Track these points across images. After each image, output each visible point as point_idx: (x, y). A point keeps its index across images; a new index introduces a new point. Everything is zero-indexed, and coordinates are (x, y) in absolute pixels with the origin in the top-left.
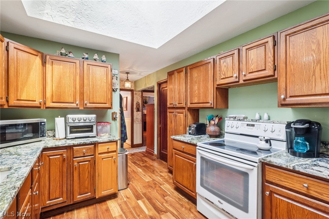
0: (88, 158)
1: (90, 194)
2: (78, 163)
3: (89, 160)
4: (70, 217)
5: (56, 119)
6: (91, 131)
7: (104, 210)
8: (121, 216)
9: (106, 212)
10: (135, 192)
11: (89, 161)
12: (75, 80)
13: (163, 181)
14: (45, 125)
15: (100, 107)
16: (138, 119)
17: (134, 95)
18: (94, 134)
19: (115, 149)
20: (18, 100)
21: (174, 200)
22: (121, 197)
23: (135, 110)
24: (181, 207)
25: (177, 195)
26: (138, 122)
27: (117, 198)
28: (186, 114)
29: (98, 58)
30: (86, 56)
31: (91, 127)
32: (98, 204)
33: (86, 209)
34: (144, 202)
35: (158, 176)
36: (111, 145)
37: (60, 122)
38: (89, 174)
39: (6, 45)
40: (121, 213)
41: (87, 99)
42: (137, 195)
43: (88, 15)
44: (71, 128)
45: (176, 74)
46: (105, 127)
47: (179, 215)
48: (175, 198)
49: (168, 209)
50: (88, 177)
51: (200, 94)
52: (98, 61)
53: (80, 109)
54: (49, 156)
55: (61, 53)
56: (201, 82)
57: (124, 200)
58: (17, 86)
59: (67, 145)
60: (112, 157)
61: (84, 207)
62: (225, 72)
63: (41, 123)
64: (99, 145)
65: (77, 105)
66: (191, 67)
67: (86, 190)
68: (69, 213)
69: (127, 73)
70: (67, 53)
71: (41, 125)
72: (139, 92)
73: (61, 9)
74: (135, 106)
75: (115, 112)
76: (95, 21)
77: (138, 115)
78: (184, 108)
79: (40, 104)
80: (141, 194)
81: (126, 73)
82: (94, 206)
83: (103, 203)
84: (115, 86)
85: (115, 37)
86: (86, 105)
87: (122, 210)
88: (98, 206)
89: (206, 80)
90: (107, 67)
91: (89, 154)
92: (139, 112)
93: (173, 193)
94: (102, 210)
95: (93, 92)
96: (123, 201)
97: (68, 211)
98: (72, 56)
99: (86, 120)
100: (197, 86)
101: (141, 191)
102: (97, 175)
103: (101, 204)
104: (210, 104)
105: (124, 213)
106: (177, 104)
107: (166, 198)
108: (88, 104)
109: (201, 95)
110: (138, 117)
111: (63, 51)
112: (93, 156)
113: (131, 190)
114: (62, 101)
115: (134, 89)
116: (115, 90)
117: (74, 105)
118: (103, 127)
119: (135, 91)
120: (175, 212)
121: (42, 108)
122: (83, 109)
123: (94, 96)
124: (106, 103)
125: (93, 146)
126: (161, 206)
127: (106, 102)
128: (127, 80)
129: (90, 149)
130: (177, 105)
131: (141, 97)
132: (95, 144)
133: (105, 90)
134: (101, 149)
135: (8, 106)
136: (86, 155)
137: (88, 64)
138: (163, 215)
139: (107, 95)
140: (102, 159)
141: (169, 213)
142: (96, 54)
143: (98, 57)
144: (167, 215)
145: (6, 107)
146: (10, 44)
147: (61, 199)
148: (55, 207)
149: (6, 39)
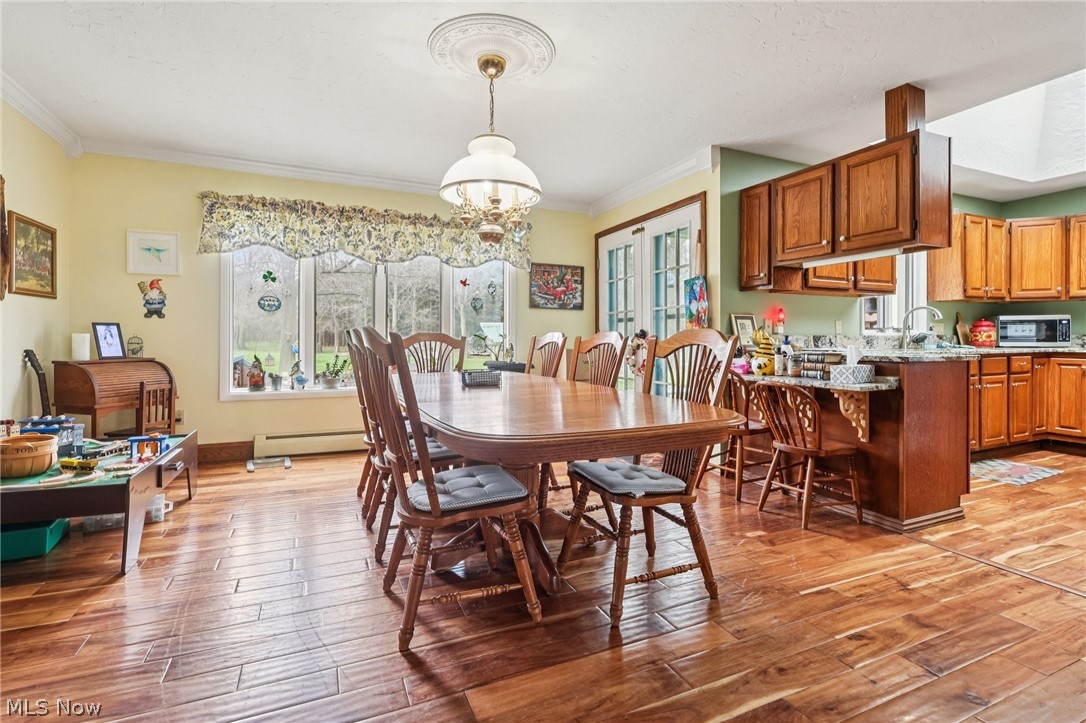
14: (1068, 323)
20: (1023, 290)
39: (1008, 228)
71: (1061, 323)
79: (1059, 293)
121: (1063, 299)
135: (1010, 299)
145: (1008, 299)
146: (1013, 224)
147: (1079, 431)
148: (1070, 440)
149: (1009, 221)
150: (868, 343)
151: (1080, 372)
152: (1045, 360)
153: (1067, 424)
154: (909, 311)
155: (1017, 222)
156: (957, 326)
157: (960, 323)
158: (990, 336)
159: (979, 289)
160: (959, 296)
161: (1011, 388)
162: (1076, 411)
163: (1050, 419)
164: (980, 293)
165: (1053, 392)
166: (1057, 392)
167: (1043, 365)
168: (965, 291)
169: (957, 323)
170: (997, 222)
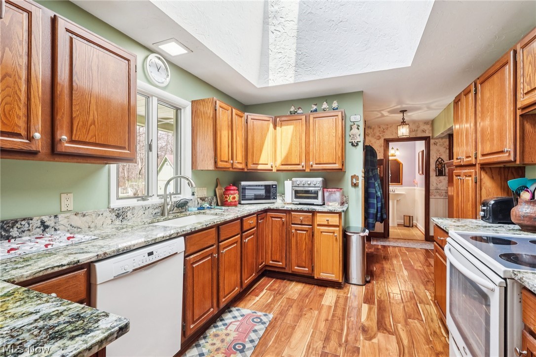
0: (306, 228)
1: (307, 269)
2: (296, 230)
3: (307, 229)
4: (287, 285)
5: (286, 182)
6: (316, 198)
7: (318, 294)
8: (330, 307)
9: (318, 296)
10: (369, 293)
11: (307, 231)
12: (300, 139)
13: (431, 300)
14: (276, 187)
15: (327, 168)
16: (439, 190)
17: (432, 147)
18: (319, 201)
19: (338, 224)
20: (254, 164)
21: (422, 329)
22: (346, 291)
23: (433, 174)
24: (426, 343)
25: (437, 327)
26: (440, 195)
27: (341, 290)
28: (476, 178)
29: (328, 107)
30: (315, 107)
31: (316, 193)
32: (317, 287)
33: (304, 285)
34: (370, 309)
35: (428, 290)
36: (332, 217)
37: (288, 184)
38: (307, 247)
39: (246, 118)
40: (333, 305)
41: (313, 159)
42: (369, 298)
43: (304, 63)
44: (296, 192)
45: (463, 98)
46: (334, 195)
47: (409, 348)
48: (427, 327)
49: (398, 332)
50: (305, 249)
51: (493, 134)
52: (327, 110)
53: (306, 171)
54: (272, 217)
55: (290, 112)
56: (495, 109)
57: (347, 295)
58: (253, 152)
59: (285, 208)
60: (334, 233)
61: (303, 283)
62: (530, 77)
63: (273, 185)
64: (318, 214)
65: (303, 167)
66: (482, 79)
67: (304, 264)
68: (288, 282)
69: (403, 111)
70: (296, 110)
71: (272, 187)
72: (444, 140)
73: (280, 70)
74: (433, 166)
75: (355, 175)
76: (312, 67)
77: (442, 182)
78: (475, 165)
79: (272, 167)
80: (376, 300)
81: (401, 111)
82: (313, 286)
83: (322, 288)
84: (356, 138)
85: (337, 75)
86: (312, 166)
87: (336, 302)
88: (316, 288)
89: (502, 103)
90: (337, 116)
91: (307, 223)
92: (442, 178)
93: (432, 321)
94: (317, 293)
95: (320, 150)
96: (345, 295)
97: (288, 280)
98: (301, 112)
99: (310, 184)
100: (489, 117)
101: (379, 295)
102: (315, 251)
103: (320, 287)
104: (508, 154)
105: (336, 306)
106: (464, 157)
107: (410, 320)
108: (314, 166)
109: (494, 136)
110: (439, 186)
111: (292, 109)
112: (311, 227)
113: (367, 289)
114: (289, 163)
115: (431, 135)
116: (356, 144)
117: (300, 167)
118: (331, 193)
119: (432, 139)
120: (406, 342)
121: (274, 171)
122: (309, 171)
123: (321, 155)
124: (335, 164)
125: (311, 214)
126: (391, 324)
127: (335, 162)
128: (402, 122)
129: (308, 217)
130: (465, 160)
131: (448, 147)
132: (314, 213)
133: (334, 146)
134: (320, 219)
135: (248, 170)
136: (303, 223)
137: (314, 118)
138: (382, 334)
139: (337, 152)
140: (321, 232)
141: (394, 337)
142: (325, 103)
143: (328, 105)
144: (388, 337)
145: (246, 170)
146: (249, 116)
147: (281, 263)
148: (277, 270)
149: (246, 114)
150: (118, 216)
151: (281, 223)
152: (264, 214)
153: (275, 260)
154: (178, 178)
155: (251, 116)
156: (217, 189)
157: (218, 187)
158: (234, 198)
159: (226, 162)
160: (211, 167)
161: (243, 243)
162: (280, 250)
163: (267, 255)
164: (228, 165)
165: (268, 236)
166: (270, 236)
167: (263, 218)
168: (216, 162)
169: (217, 187)
170: (239, 113)
